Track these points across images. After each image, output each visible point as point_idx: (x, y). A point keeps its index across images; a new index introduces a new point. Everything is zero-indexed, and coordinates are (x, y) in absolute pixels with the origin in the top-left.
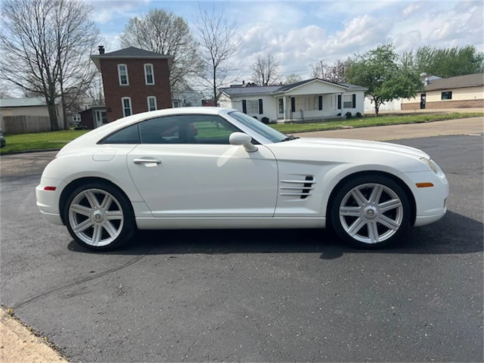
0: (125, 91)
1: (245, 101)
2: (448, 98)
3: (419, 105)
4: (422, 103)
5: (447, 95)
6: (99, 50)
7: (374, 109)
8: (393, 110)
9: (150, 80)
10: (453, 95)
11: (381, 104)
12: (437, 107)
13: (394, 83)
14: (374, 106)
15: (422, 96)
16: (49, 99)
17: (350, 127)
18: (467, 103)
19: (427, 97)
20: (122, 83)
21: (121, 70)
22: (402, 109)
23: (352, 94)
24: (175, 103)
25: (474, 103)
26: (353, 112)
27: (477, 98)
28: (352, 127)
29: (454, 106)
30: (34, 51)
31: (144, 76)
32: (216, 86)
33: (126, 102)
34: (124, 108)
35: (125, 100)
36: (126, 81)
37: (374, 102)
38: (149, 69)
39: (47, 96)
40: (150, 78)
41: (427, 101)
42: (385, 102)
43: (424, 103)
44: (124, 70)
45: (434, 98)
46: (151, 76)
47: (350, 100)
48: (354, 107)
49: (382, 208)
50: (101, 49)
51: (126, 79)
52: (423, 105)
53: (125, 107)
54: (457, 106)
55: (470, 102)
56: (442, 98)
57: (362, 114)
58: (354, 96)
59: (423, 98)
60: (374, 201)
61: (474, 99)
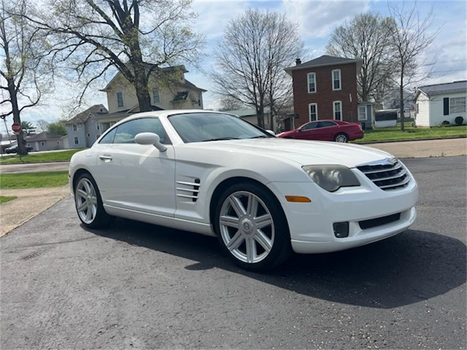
0: (313, 98)
1: (448, 98)
6: (296, 62)
9: (337, 86)
16: (259, 109)
20: (310, 91)
21: (310, 78)
24: (368, 106)
30: (250, 70)
31: (331, 81)
32: (403, 85)
33: (313, 108)
34: (310, 113)
35: (311, 106)
36: (314, 89)
38: (336, 74)
39: (257, 106)
40: (337, 83)
44: (313, 78)
46: (338, 81)
49: (258, 223)
50: (298, 61)
51: (314, 86)
53: (312, 112)
60: (250, 214)
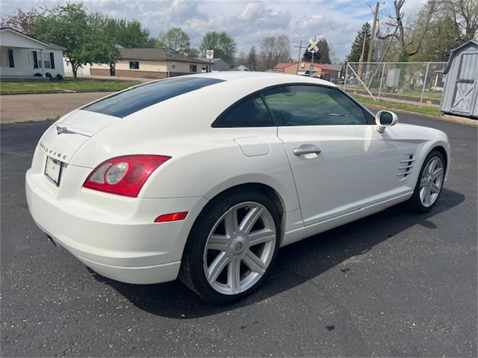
2: (136, 68)
3: (109, 72)
4: (111, 69)
5: (135, 65)
7: (72, 72)
8: (82, 74)
10: (140, 66)
11: (79, 67)
12: (126, 75)
13: (94, 48)
14: (71, 69)
15: (111, 64)
17: (72, 91)
18: (153, 75)
19: (116, 64)
22: (91, 74)
23: (49, 52)
25: (158, 75)
26: (54, 73)
27: (160, 71)
28: (74, 92)
29: (142, 76)
37: (70, 64)
41: (116, 68)
42: (83, 65)
43: (113, 70)
45: (122, 66)
47: (48, 59)
48: (53, 67)
52: (112, 72)
54: (144, 76)
55: (155, 73)
56: (130, 67)
57: (63, 77)
58: (52, 55)
59: (113, 65)
61: (157, 71)
